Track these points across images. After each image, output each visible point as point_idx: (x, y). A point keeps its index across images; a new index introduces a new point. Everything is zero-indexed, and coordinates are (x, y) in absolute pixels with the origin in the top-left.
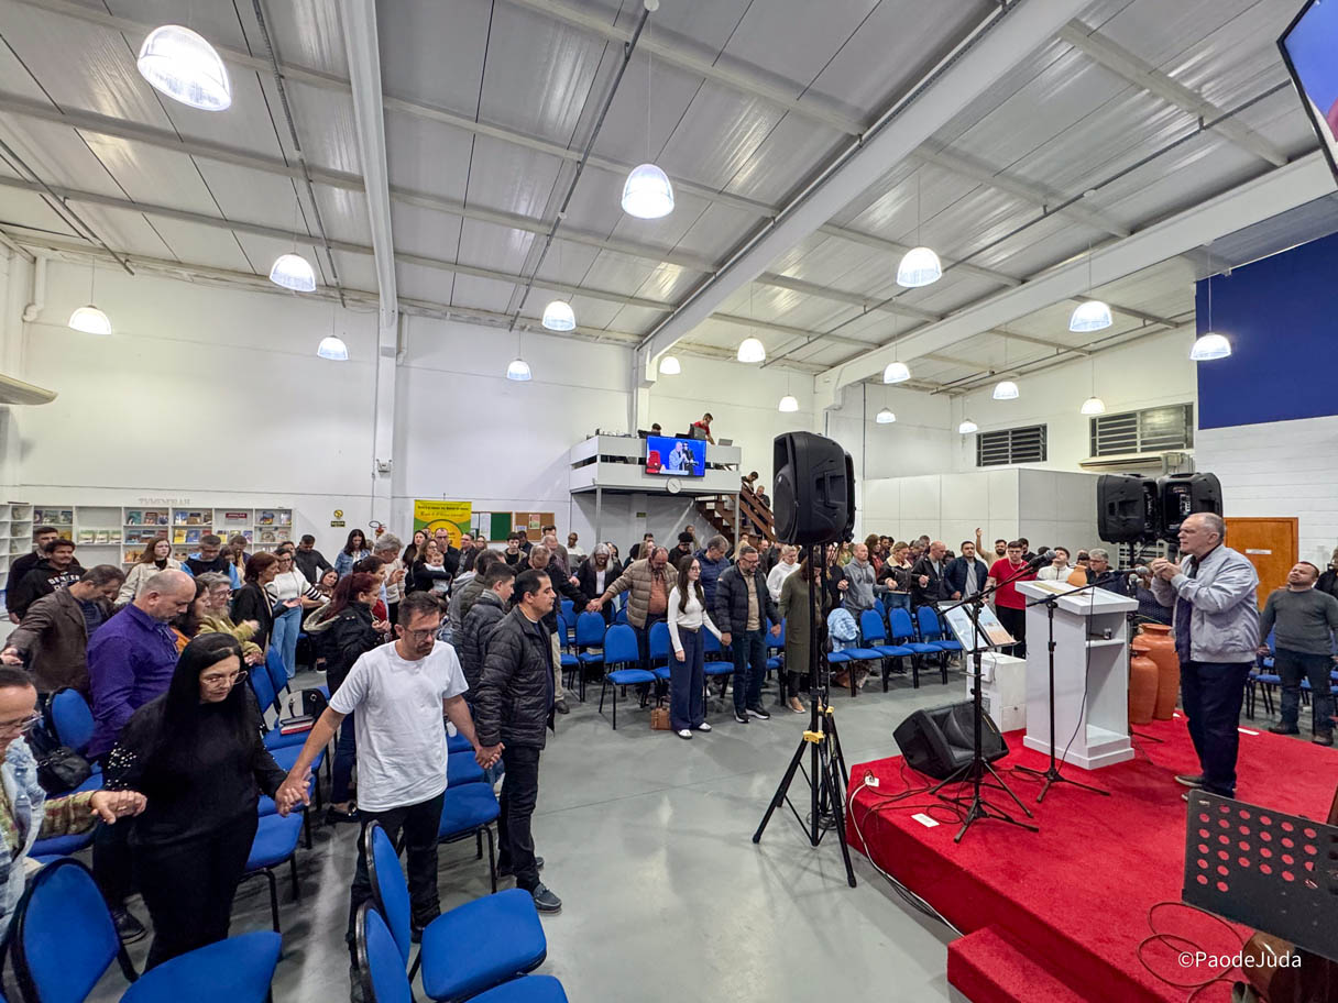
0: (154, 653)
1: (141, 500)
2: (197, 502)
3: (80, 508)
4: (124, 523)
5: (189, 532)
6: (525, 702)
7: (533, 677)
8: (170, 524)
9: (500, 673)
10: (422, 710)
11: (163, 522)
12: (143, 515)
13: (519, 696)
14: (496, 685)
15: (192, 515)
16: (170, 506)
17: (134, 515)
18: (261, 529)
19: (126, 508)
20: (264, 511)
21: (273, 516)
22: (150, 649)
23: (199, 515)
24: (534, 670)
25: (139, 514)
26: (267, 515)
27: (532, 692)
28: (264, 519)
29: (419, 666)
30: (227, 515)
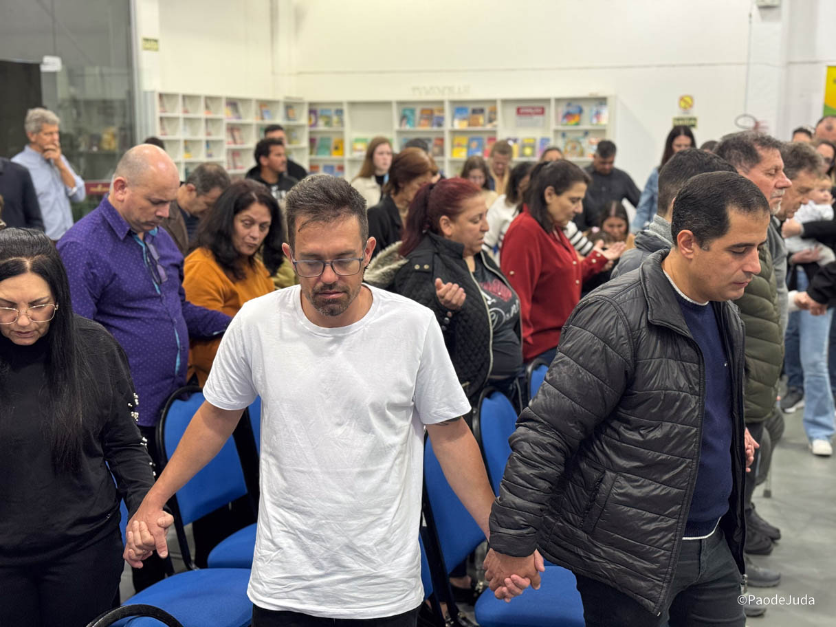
0: (123, 275)
1: (414, 89)
2: (478, 91)
3: (353, 104)
4: (396, 126)
5: (471, 140)
6: (629, 489)
7: (658, 434)
8: (447, 126)
9: (567, 402)
10: (340, 431)
11: (440, 125)
12: (418, 113)
13: (619, 470)
14: (550, 426)
15: (474, 111)
16: (446, 97)
17: (408, 113)
18: (564, 135)
19: (400, 103)
20: (570, 101)
21: (581, 111)
22: (115, 268)
23: (482, 111)
24: (661, 418)
25: (413, 111)
26: (573, 108)
27: (650, 469)
28: (568, 115)
29: (337, 340)
30: (519, 111)
